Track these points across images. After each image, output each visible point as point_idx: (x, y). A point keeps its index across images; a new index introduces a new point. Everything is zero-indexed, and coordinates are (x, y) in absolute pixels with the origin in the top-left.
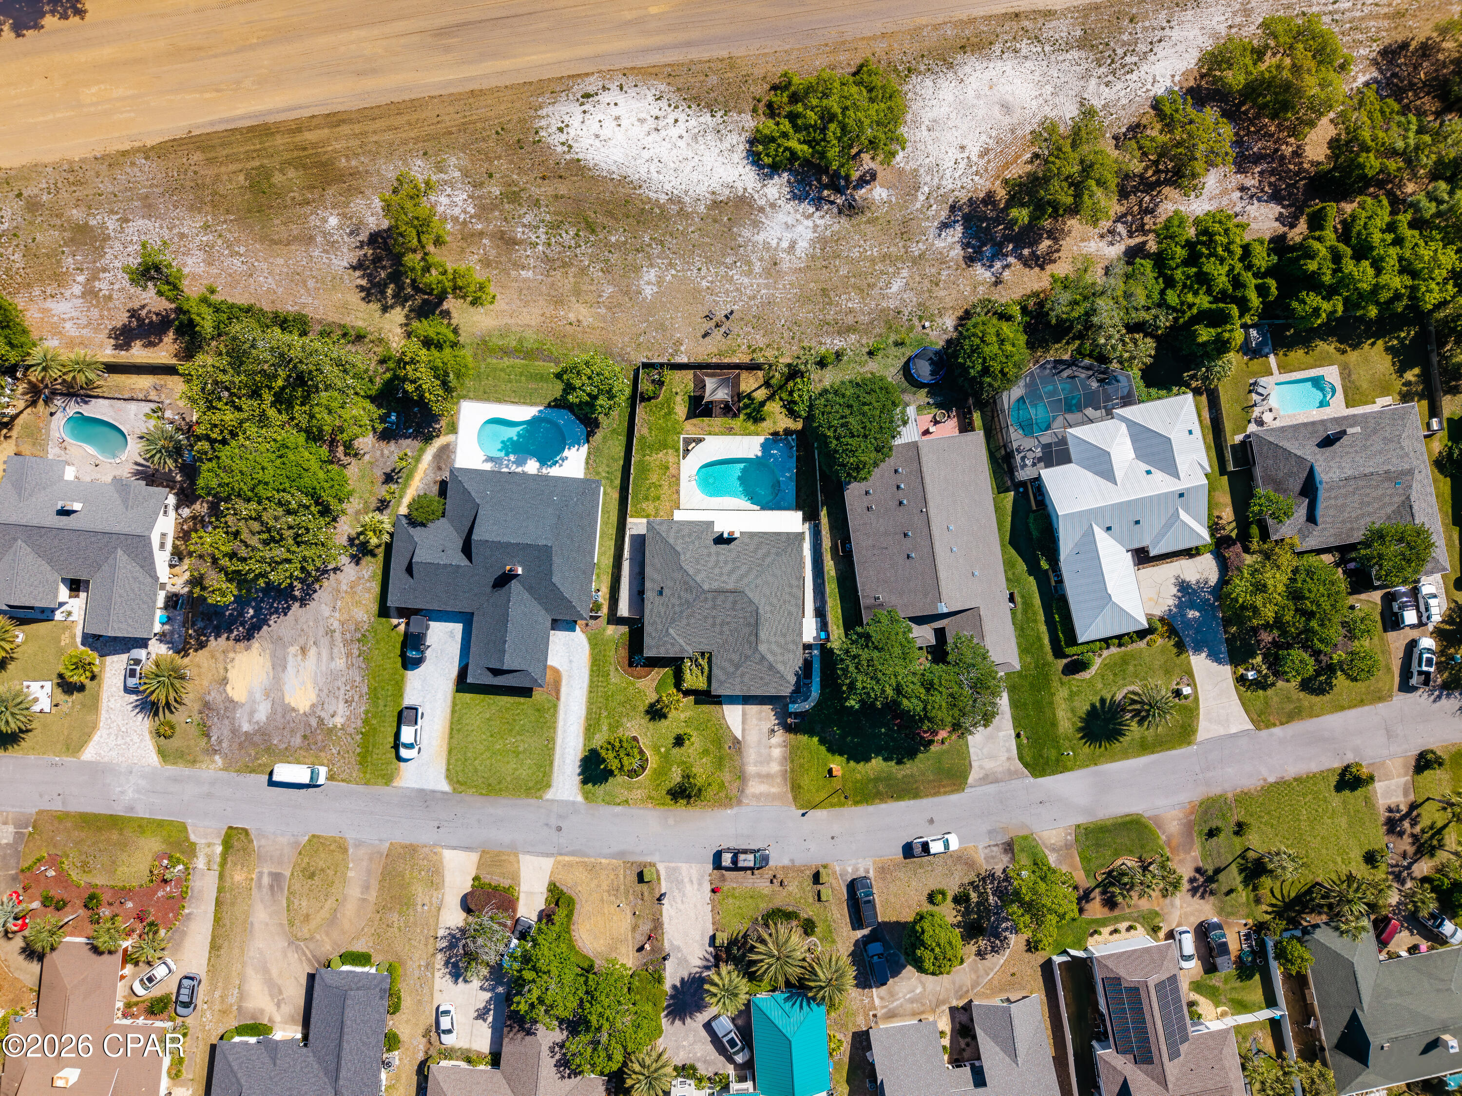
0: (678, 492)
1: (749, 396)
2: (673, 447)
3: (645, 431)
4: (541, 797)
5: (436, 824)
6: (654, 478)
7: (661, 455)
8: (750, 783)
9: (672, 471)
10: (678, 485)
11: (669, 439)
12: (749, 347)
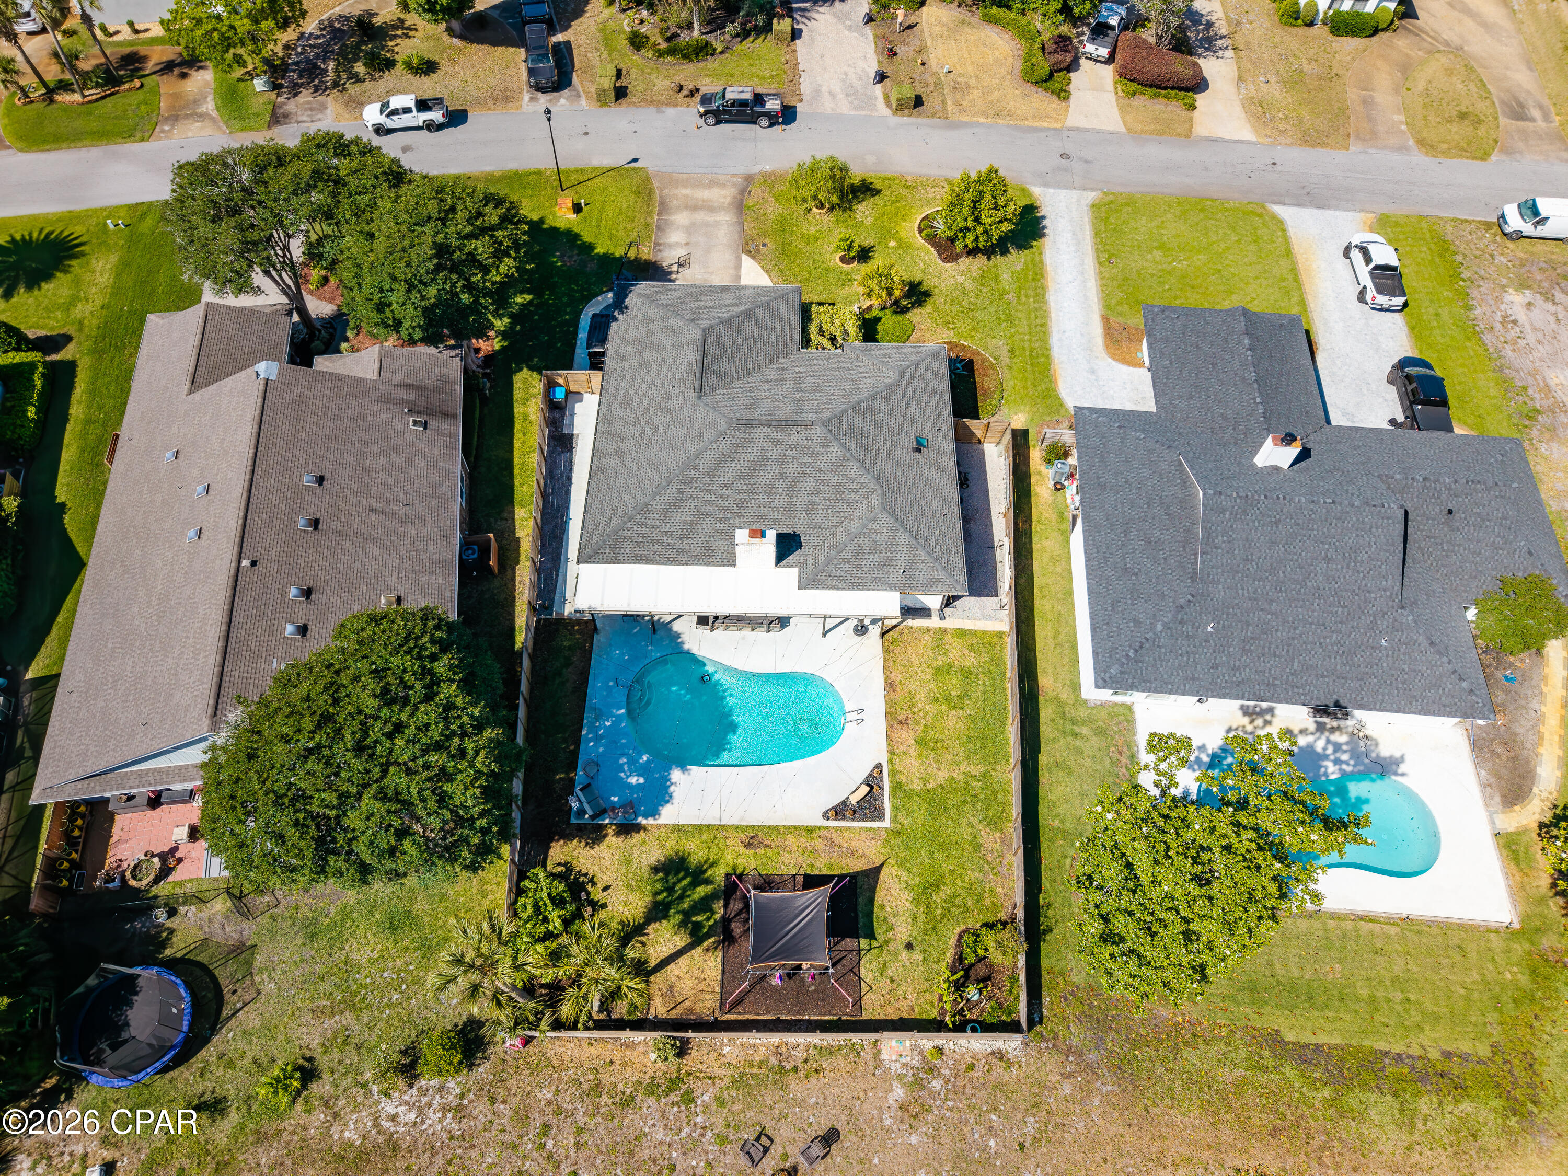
0: (890, 686)
1: (697, 937)
2: (909, 795)
3: (990, 839)
4: (1106, 194)
5: (1278, 168)
6: (954, 721)
7: (942, 776)
8: (728, 200)
9: (907, 737)
10: (889, 703)
11: (922, 816)
12: (689, 1098)
